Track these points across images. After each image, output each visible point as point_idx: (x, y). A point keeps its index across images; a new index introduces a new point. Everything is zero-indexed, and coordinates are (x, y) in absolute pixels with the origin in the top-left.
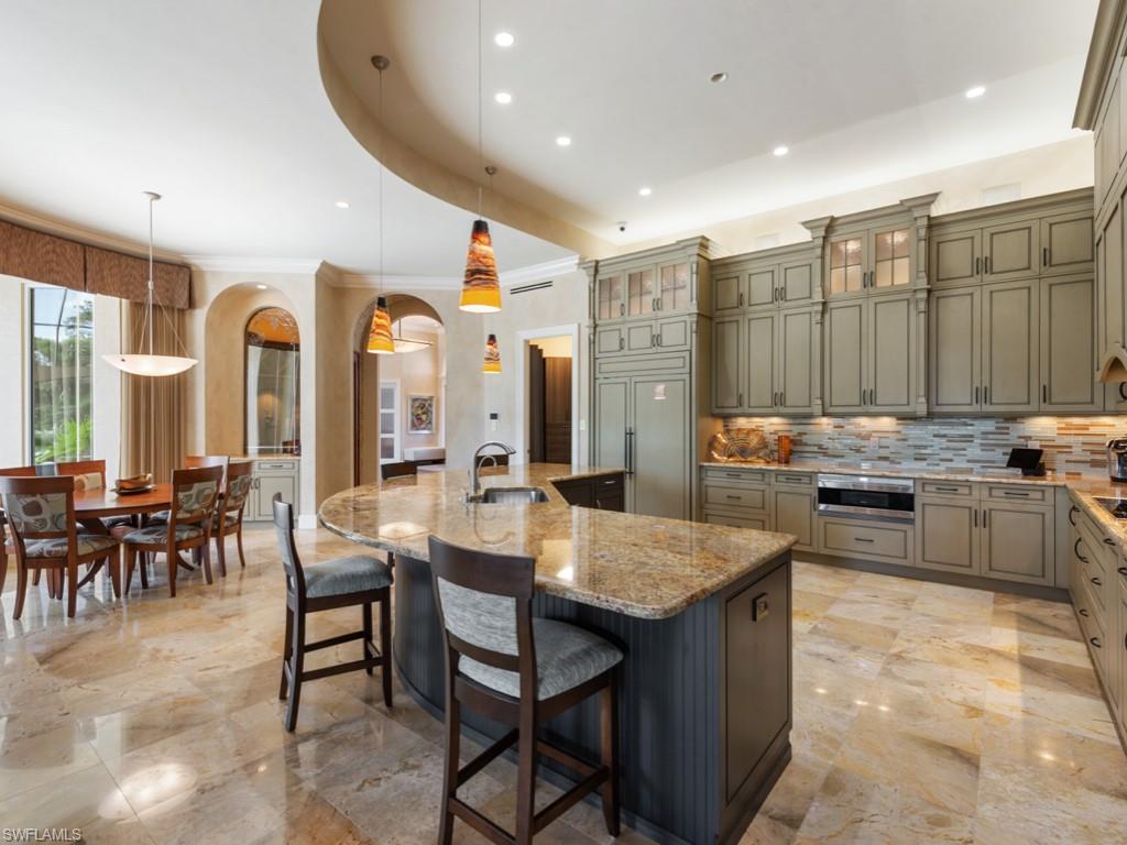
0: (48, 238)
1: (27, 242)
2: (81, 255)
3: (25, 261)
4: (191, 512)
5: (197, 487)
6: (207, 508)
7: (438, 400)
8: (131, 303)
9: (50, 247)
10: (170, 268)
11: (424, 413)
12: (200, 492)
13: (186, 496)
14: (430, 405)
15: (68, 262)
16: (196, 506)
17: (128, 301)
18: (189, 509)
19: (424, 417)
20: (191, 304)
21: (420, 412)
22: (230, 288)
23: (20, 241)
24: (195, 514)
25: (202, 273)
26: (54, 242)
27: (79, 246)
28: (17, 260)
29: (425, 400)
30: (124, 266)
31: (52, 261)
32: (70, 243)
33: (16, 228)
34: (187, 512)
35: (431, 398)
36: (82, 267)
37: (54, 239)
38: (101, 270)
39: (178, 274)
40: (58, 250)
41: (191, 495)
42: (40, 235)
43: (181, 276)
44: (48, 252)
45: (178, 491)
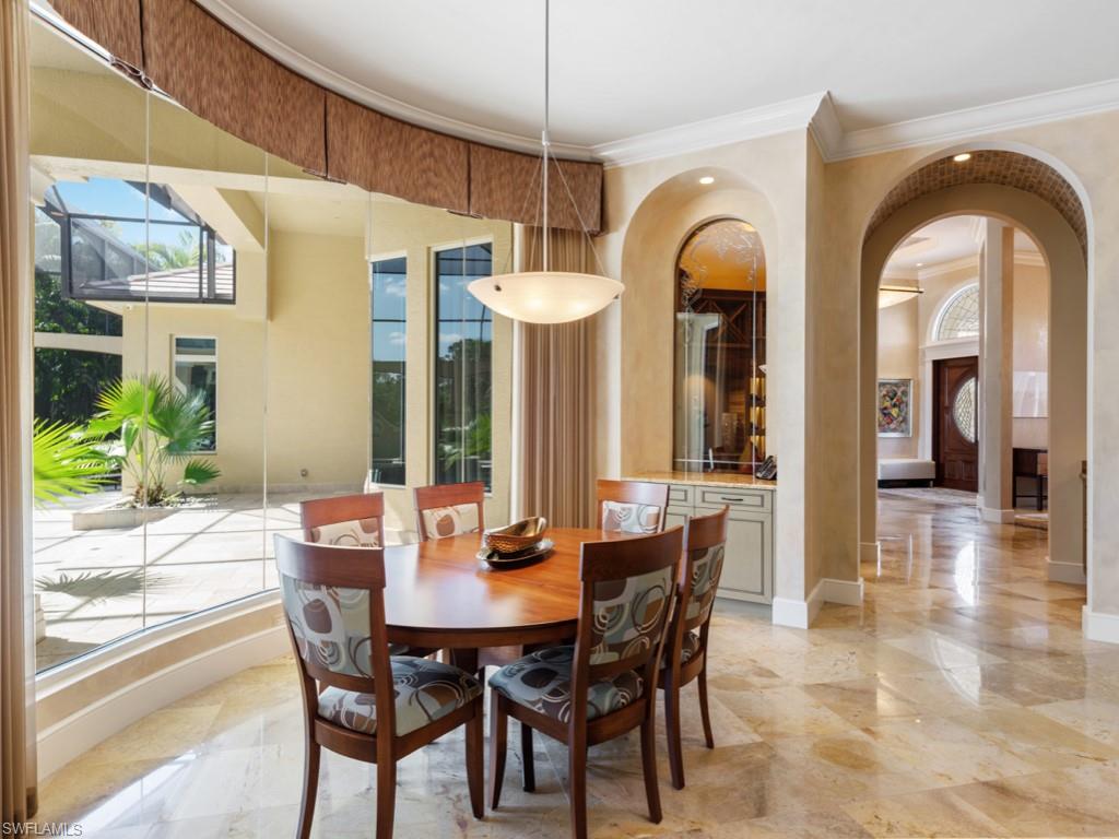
0: (424, 133)
1: (400, 142)
2: (463, 157)
3: (397, 170)
4: (617, 647)
5: (633, 584)
6: (651, 635)
7: (917, 385)
8: (526, 228)
9: (426, 148)
10: (576, 166)
11: (895, 406)
12: (639, 598)
13: (609, 610)
14: (905, 393)
15: (449, 170)
16: (631, 634)
17: (522, 225)
18: (616, 641)
19: (894, 412)
20: (604, 225)
21: (888, 404)
22: (660, 189)
23: (391, 140)
24: (629, 652)
25: (618, 171)
26: (432, 141)
27: (462, 145)
28: (387, 169)
29: (896, 385)
30: (517, 171)
31: (429, 169)
32: (451, 141)
33: (386, 120)
34: (612, 648)
35: (905, 382)
36: (465, 175)
37: (433, 135)
38: (489, 180)
39: (586, 175)
40: (436, 153)
41: (621, 607)
42: (415, 130)
43: (591, 179)
44: (424, 157)
45: (594, 598)
